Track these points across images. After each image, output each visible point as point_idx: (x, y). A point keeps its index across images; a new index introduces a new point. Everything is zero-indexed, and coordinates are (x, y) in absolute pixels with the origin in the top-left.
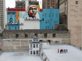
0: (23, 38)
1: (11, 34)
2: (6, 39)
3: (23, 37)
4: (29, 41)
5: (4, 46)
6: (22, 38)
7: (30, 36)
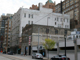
0: (54, 34)
1: (41, 29)
2: (36, 33)
3: (53, 32)
4: (59, 37)
5: (33, 41)
6: (52, 34)
7: (60, 32)
